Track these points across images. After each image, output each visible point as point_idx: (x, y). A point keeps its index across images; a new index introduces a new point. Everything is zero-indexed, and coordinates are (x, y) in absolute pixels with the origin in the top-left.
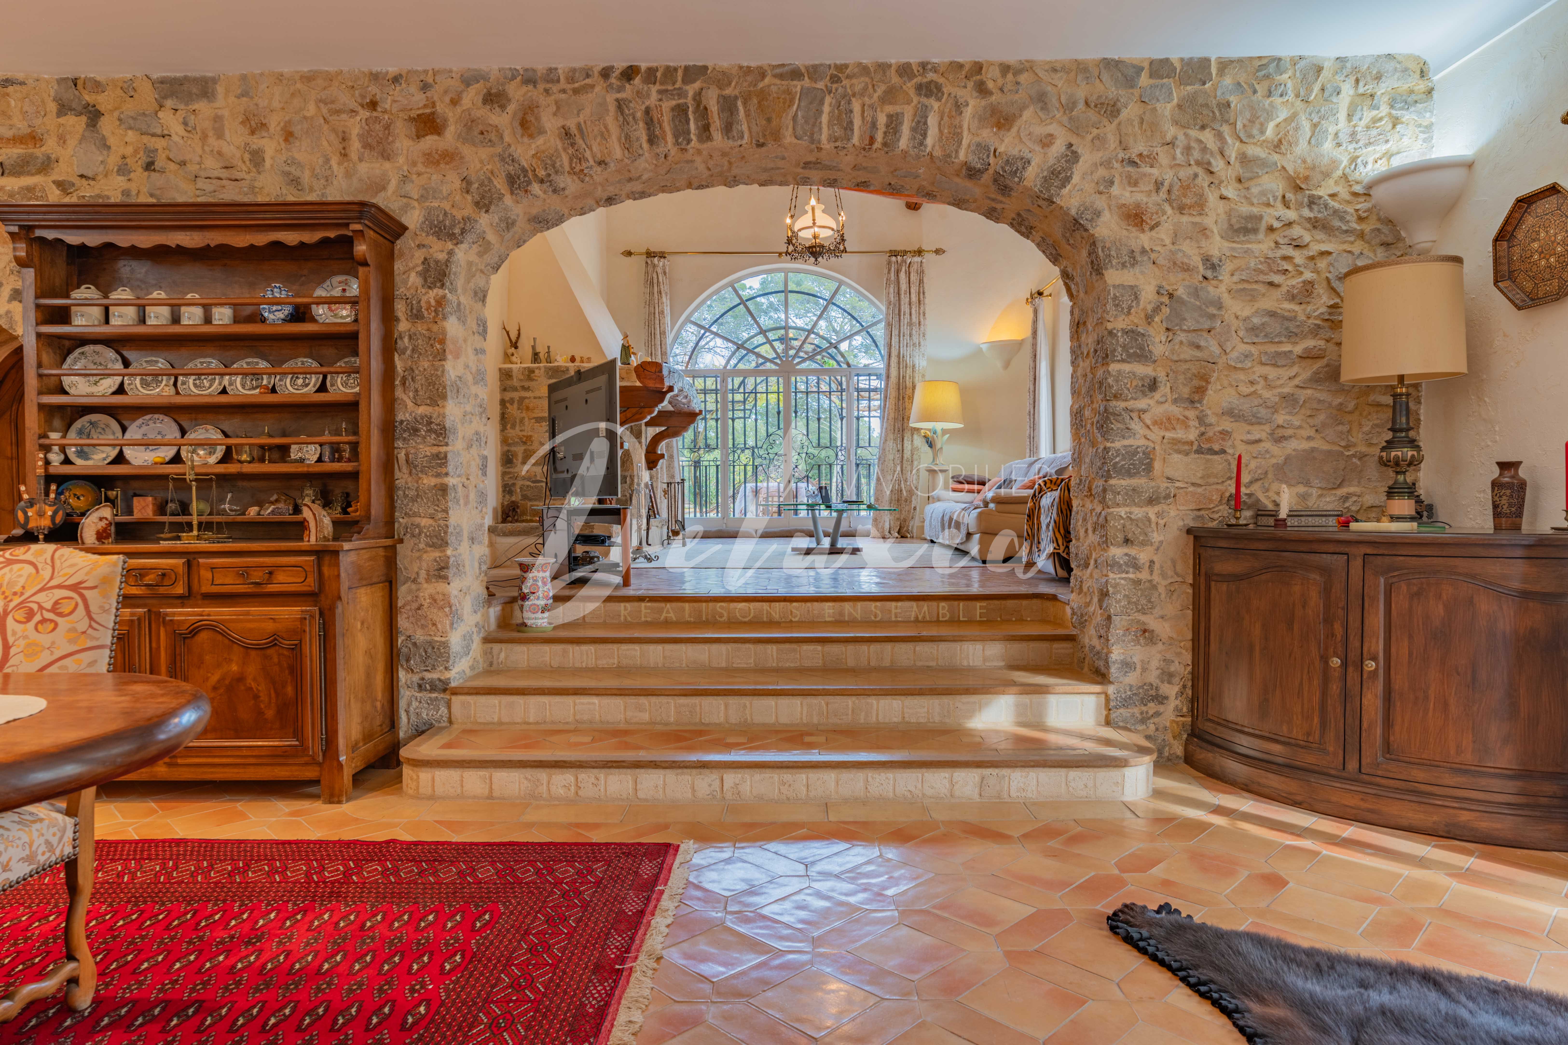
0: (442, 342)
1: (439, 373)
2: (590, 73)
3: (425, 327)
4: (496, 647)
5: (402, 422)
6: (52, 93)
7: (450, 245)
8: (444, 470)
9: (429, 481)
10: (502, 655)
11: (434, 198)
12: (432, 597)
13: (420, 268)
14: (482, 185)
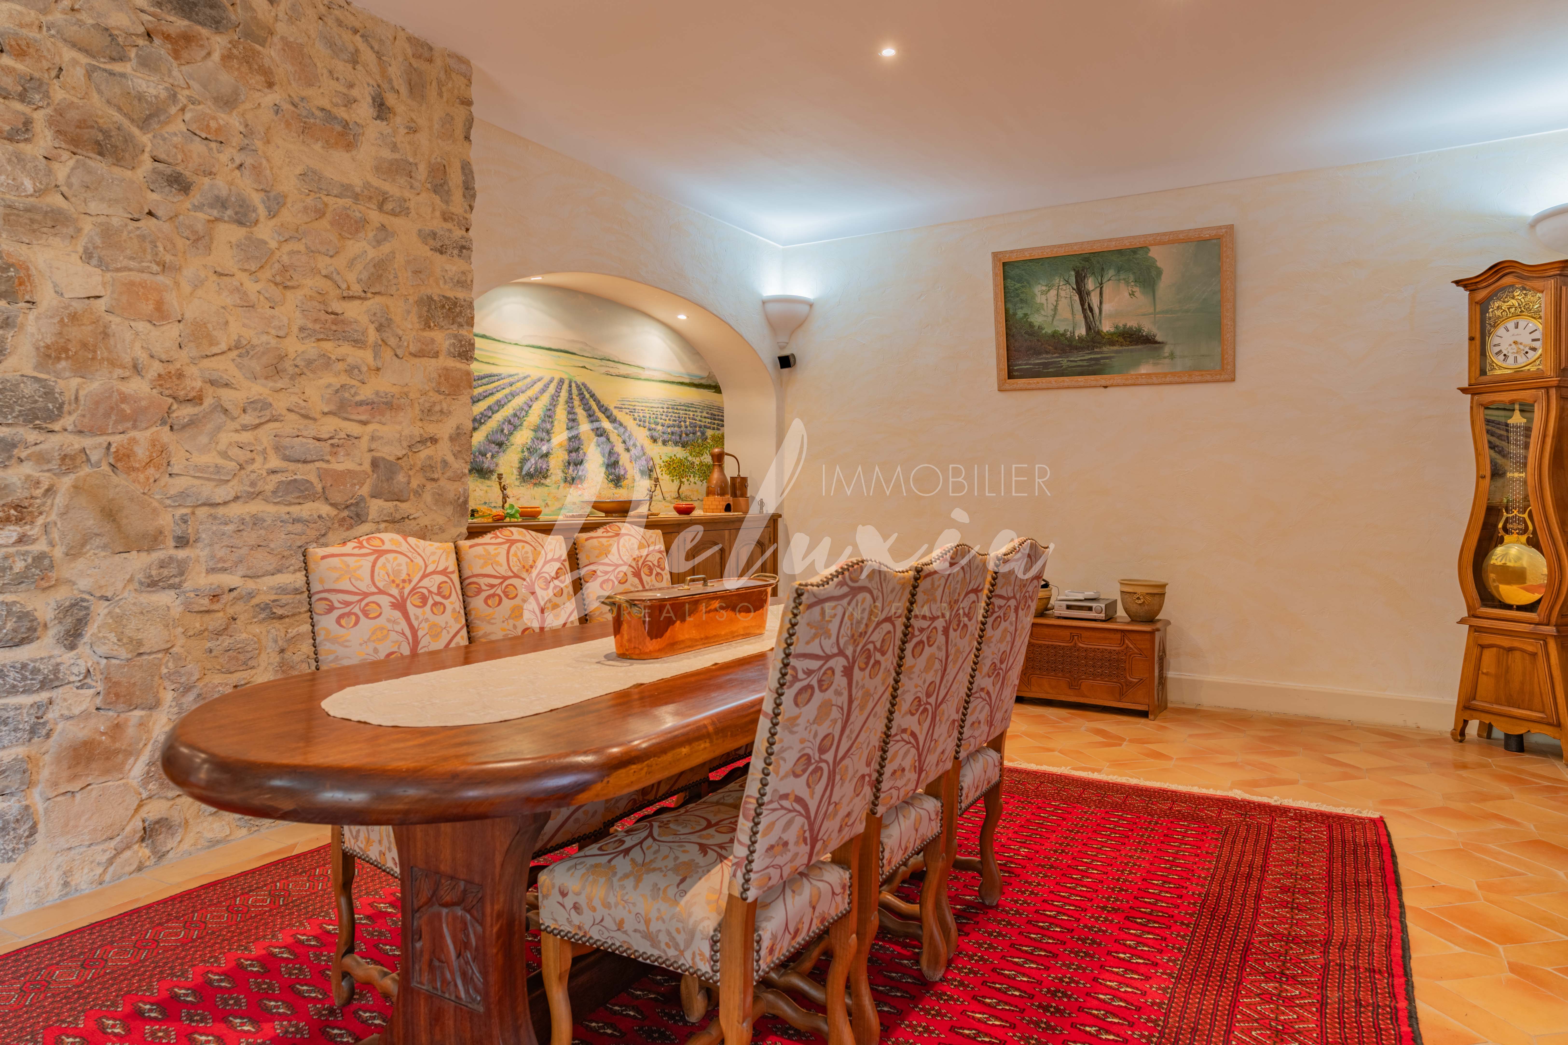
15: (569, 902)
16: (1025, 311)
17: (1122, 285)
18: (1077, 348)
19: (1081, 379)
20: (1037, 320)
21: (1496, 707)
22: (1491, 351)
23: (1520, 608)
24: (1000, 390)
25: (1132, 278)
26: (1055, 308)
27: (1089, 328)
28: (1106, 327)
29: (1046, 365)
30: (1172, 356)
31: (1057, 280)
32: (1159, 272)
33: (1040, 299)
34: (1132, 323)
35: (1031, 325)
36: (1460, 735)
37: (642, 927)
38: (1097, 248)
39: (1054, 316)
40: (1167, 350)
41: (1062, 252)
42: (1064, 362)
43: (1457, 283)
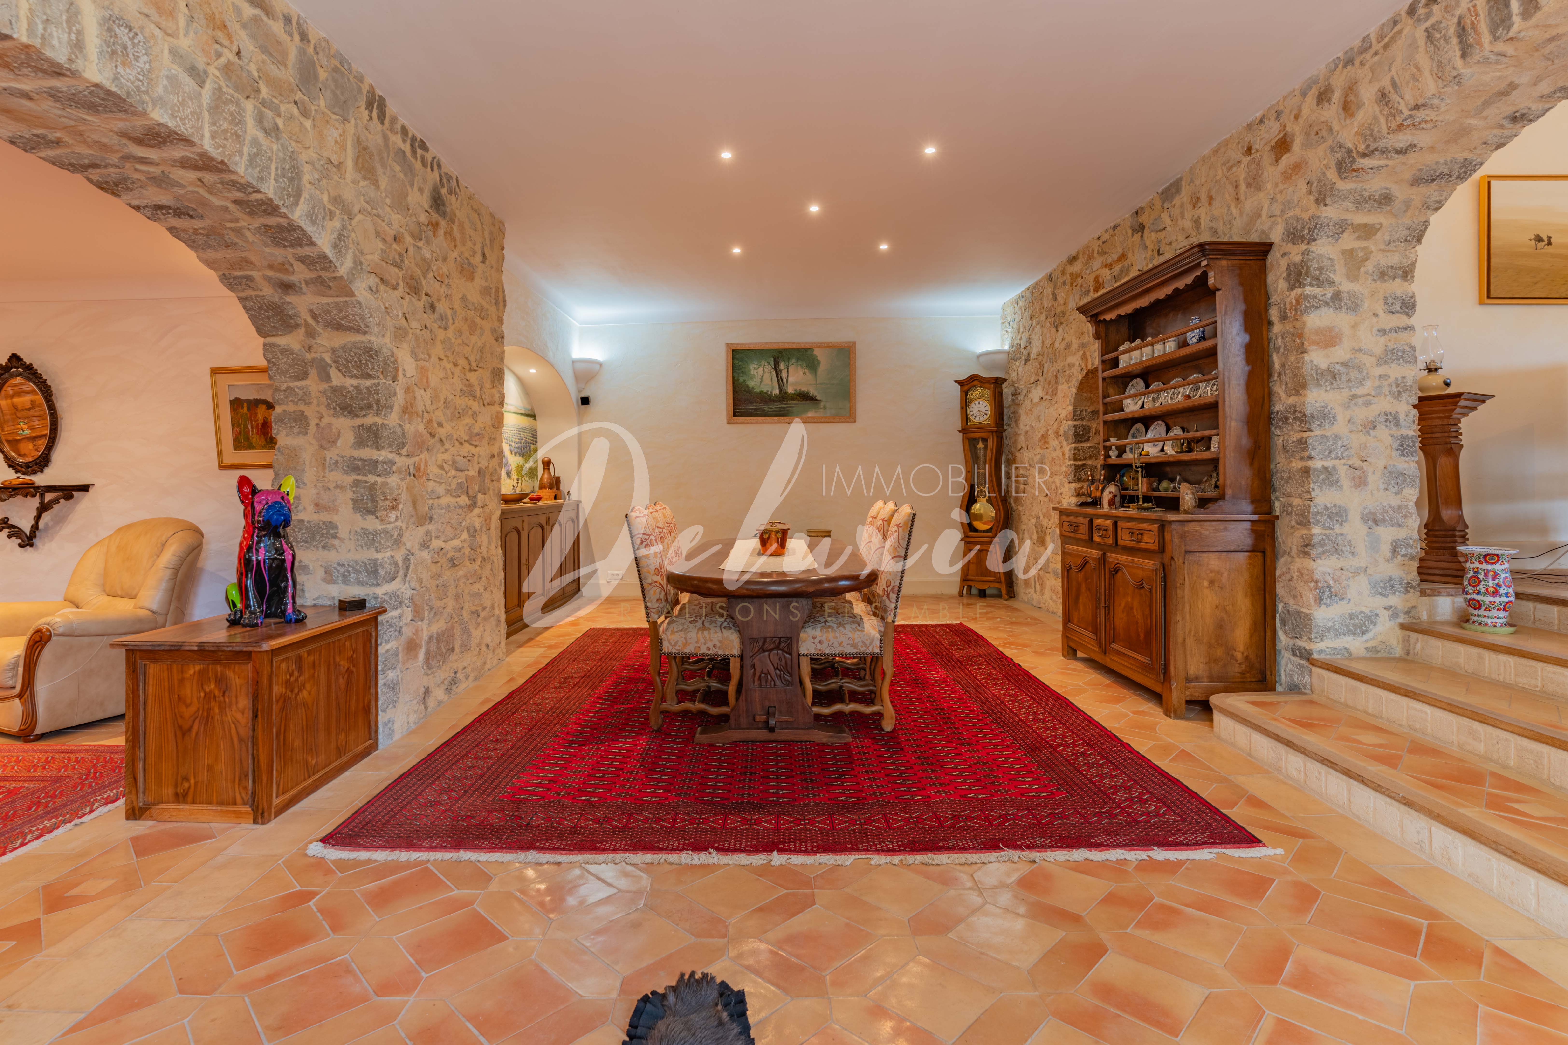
0: (1301, 336)
1: (1300, 365)
2: (1398, 18)
3: (1291, 325)
4: (1414, 636)
5: (1278, 412)
6: (1129, 224)
7: (1303, 247)
8: (1306, 454)
9: (1296, 464)
10: (1419, 646)
11: (1290, 209)
12: (1299, 571)
13: (1285, 275)
14: (1319, 181)
15: (817, 641)
16: (745, 378)
17: (799, 368)
18: (774, 401)
19: (776, 418)
20: (751, 384)
21: (977, 578)
22: (970, 414)
23: (984, 531)
24: (728, 423)
25: (804, 364)
26: (762, 378)
27: (780, 390)
28: (790, 390)
29: (756, 410)
30: (825, 408)
31: (763, 362)
32: (819, 363)
33: (753, 372)
34: (804, 389)
35: (748, 386)
36: (961, 594)
37: (851, 642)
38: (786, 347)
39: (761, 382)
40: (822, 404)
41: (766, 347)
42: (766, 408)
43: (956, 381)
